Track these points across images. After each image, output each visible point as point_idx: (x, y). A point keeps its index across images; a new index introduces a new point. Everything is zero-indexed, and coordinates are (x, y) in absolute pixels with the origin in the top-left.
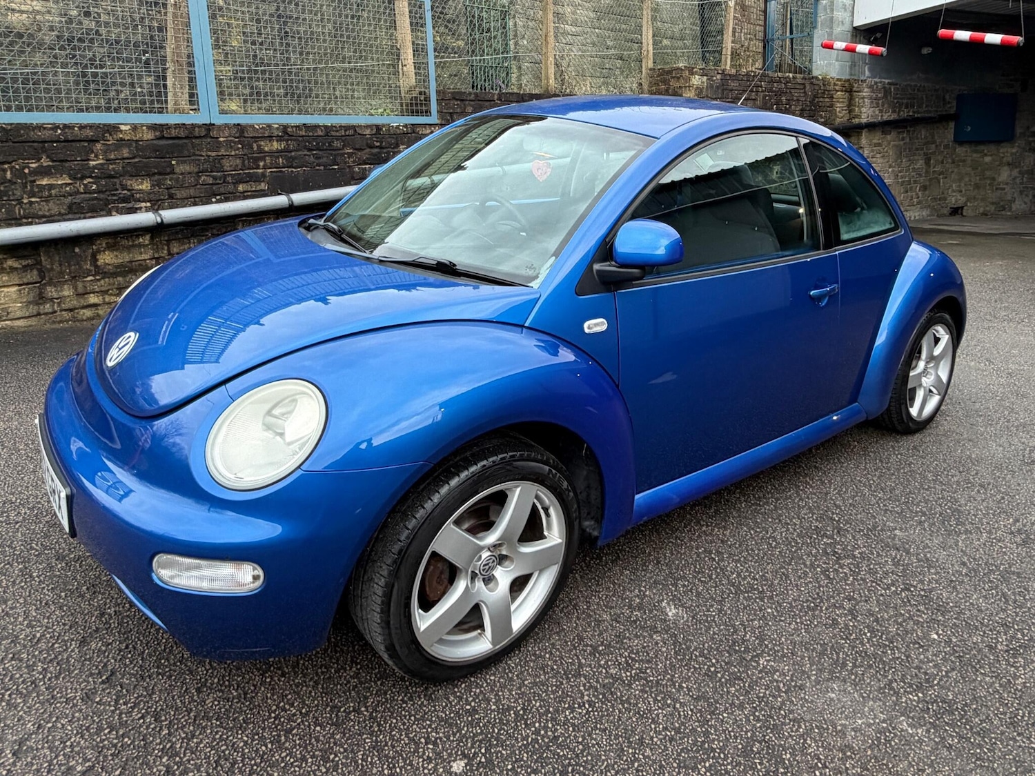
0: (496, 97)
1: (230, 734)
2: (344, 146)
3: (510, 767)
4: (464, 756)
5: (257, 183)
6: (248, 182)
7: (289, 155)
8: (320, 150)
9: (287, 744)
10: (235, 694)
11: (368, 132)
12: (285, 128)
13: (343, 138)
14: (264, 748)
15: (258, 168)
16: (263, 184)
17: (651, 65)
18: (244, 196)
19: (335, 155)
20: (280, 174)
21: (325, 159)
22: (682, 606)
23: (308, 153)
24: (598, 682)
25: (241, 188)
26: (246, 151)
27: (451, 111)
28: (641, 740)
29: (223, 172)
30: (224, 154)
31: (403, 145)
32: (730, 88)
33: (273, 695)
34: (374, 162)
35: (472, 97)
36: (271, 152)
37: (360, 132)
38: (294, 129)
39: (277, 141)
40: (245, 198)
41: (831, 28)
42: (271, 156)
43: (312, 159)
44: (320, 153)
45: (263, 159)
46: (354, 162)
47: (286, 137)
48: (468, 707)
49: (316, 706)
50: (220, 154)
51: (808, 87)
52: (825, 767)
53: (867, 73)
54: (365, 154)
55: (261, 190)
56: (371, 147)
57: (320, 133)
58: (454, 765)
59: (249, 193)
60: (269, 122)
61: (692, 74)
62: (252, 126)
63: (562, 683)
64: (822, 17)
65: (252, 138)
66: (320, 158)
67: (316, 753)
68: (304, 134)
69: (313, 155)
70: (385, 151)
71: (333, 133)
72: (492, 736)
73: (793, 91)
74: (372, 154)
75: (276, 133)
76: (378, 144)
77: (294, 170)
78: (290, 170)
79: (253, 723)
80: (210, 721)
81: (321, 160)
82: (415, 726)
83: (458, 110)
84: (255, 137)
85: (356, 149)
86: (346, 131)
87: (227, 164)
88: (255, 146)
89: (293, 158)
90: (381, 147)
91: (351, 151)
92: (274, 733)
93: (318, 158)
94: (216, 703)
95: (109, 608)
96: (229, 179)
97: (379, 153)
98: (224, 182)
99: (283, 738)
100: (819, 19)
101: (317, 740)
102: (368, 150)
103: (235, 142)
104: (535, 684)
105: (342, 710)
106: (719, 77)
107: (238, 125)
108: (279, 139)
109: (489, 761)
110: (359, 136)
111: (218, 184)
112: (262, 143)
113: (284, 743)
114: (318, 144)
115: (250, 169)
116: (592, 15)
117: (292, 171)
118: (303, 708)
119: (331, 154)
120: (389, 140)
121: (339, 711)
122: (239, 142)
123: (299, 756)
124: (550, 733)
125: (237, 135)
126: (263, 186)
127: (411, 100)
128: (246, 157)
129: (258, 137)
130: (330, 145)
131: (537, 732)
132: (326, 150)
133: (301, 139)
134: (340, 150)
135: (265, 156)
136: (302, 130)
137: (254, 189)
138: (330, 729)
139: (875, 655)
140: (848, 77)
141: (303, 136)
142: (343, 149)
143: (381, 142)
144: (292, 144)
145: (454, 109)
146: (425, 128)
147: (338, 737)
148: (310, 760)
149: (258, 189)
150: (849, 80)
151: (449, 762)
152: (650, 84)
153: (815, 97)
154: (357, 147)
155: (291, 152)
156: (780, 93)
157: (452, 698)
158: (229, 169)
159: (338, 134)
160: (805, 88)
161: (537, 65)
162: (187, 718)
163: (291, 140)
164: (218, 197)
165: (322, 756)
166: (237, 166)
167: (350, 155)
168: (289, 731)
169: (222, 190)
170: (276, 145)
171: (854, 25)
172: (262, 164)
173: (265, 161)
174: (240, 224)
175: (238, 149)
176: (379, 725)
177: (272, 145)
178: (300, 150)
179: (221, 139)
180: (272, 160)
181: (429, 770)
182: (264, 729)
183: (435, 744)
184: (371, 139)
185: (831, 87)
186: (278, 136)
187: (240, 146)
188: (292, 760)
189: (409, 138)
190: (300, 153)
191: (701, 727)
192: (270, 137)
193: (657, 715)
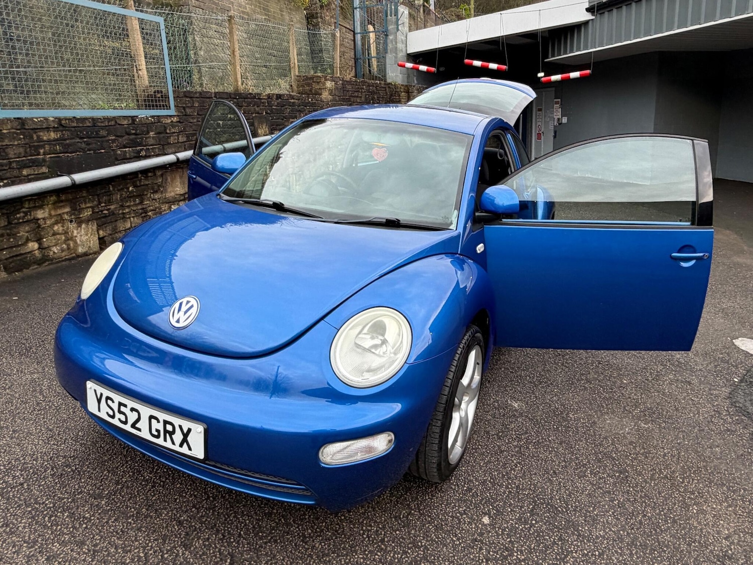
0: (213, 95)
1: (349, 557)
2: (108, 134)
3: (509, 510)
4: (485, 514)
5: (40, 168)
6: (31, 167)
7: (65, 142)
8: (90, 138)
9: (389, 549)
10: (330, 534)
11: (126, 122)
12: (59, 120)
13: (107, 128)
14: (377, 556)
15: (39, 154)
16: (44, 168)
17: (297, 73)
18: (29, 180)
19: (102, 142)
20: (58, 159)
21: (94, 145)
22: (518, 400)
23: (79, 141)
24: (513, 451)
25: (25, 172)
26: (27, 140)
27: (184, 105)
28: (554, 472)
29: (8, 159)
30: (8, 144)
31: (152, 132)
32: (347, 89)
33: (354, 525)
34: (131, 146)
35: (198, 95)
36: (49, 141)
37: (120, 123)
38: (67, 121)
39: (54, 132)
40: (30, 181)
41: (396, 54)
42: (49, 144)
43: (83, 145)
44: (90, 140)
45: (43, 147)
46: (117, 146)
47: (61, 128)
48: (465, 488)
49: (385, 520)
50: (4, 144)
51: (387, 90)
52: (630, 454)
53: (415, 82)
54: (125, 140)
55: (43, 173)
56: (129, 134)
57: (89, 124)
58: (483, 520)
59: (33, 176)
60: (46, 116)
61: (326, 80)
62: (32, 119)
63: (498, 459)
64: (390, 46)
65: (32, 129)
66: (89, 144)
67: (409, 546)
68: (75, 125)
69: (85, 142)
70: (139, 136)
71: (99, 124)
72: (489, 499)
73: (380, 92)
74: (130, 140)
75: (52, 125)
76: (134, 132)
77: (70, 155)
78: (66, 155)
79: (357, 545)
80: (330, 556)
81: (91, 146)
82: (448, 509)
83: (189, 105)
84: (35, 129)
85: (118, 136)
86: (108, 122)
87: (11, 153)
88: (35, 137)
89: (69, 145)
90: (136, 134)
91: (114, 138)
92: (375, 546)
93: (88, 144)
94: (323, 544)
95: (180, 516)
96: (14, 165)
97: (136, 138)
98: (10, 168)
99: (383, 546)
100: (389, 48)
101: (404, 539)
102: (127, 137)
103: (17, 134)
104: (486, 464)
105: (401, 516)
106: (341, 82)
107: (18, 118)
108: (55, 129)
109: (498, 511)
110: (118, 126)
111: (5, 170)
112: (41, 134)
113: (386, 549)
114: (87, 133)
115: (31, 156)
116: (245, 36)
117: (68, 156)
118: (379, 525)
119: (99, 141)
120: (143, 128)
121: (400, 518)
122: (21, 134)
123: (401, 552)
124: (513, 486)
125: (18, 127)
126: (45, 170)
127: (148, 97)
128: (28, 146)
129: (37, 129)
130: (97, 134)
131: (507, 487)
132: (94, 137)
133: (73, 129)
134: (105, 137)
135: (45, 144)
136: (73, 122)
137: (36, 172)
138: (405, 530)
139: (611, 398)
140: (406, 84)
141: (75, 127)
142: (107, 136)
143: (136, 130)
144: (67, 134)
145: (186, 104)
146: (167, 118)
147: (413, 532)
148: (409, 551)
149: (40, 172)
150: (407, 86)
151: (480, 520)
152: (298, 86)
153: (391, 95)
154: (119, 134)
155: (65, 140)
156: (373, 93)
157: (453, 487)
158: (13, 156)
159: (103, 125)
160: (386, 90)
161: (212, 70)
162: (313, 560)
163: (66, 131)
164: (5, 181)
165: (414, 546)
166: (20, 153)
167: (114, 141)
168: (383, 541)
169: (8, 175)
170: (53, 135)
171: (408, 52)
172: (42, 151)
173: (44, 148)
174: (27, 203)
175: (20, 139)
176: (429, 516)
177: (49, 135)
178: (73, 138)
179: (5, 131)
180: (51, 148)
181: (475, 528)
182: (366, 546)
183: (465, 513)
184: (128, 128)
185: (398, 90)
186: (54, 127)
187: (22, 137)
188: (399, 556)
189: (156, 126)
190: (73, 141)
191: (573, 456)
192: (48, 129)
193: (551, 457)
